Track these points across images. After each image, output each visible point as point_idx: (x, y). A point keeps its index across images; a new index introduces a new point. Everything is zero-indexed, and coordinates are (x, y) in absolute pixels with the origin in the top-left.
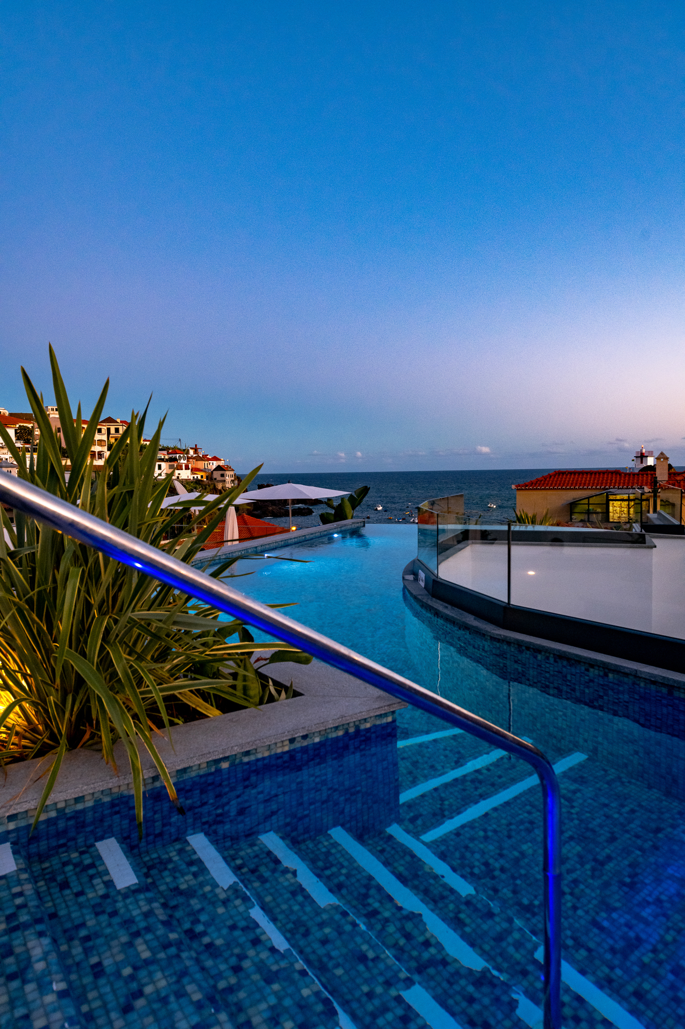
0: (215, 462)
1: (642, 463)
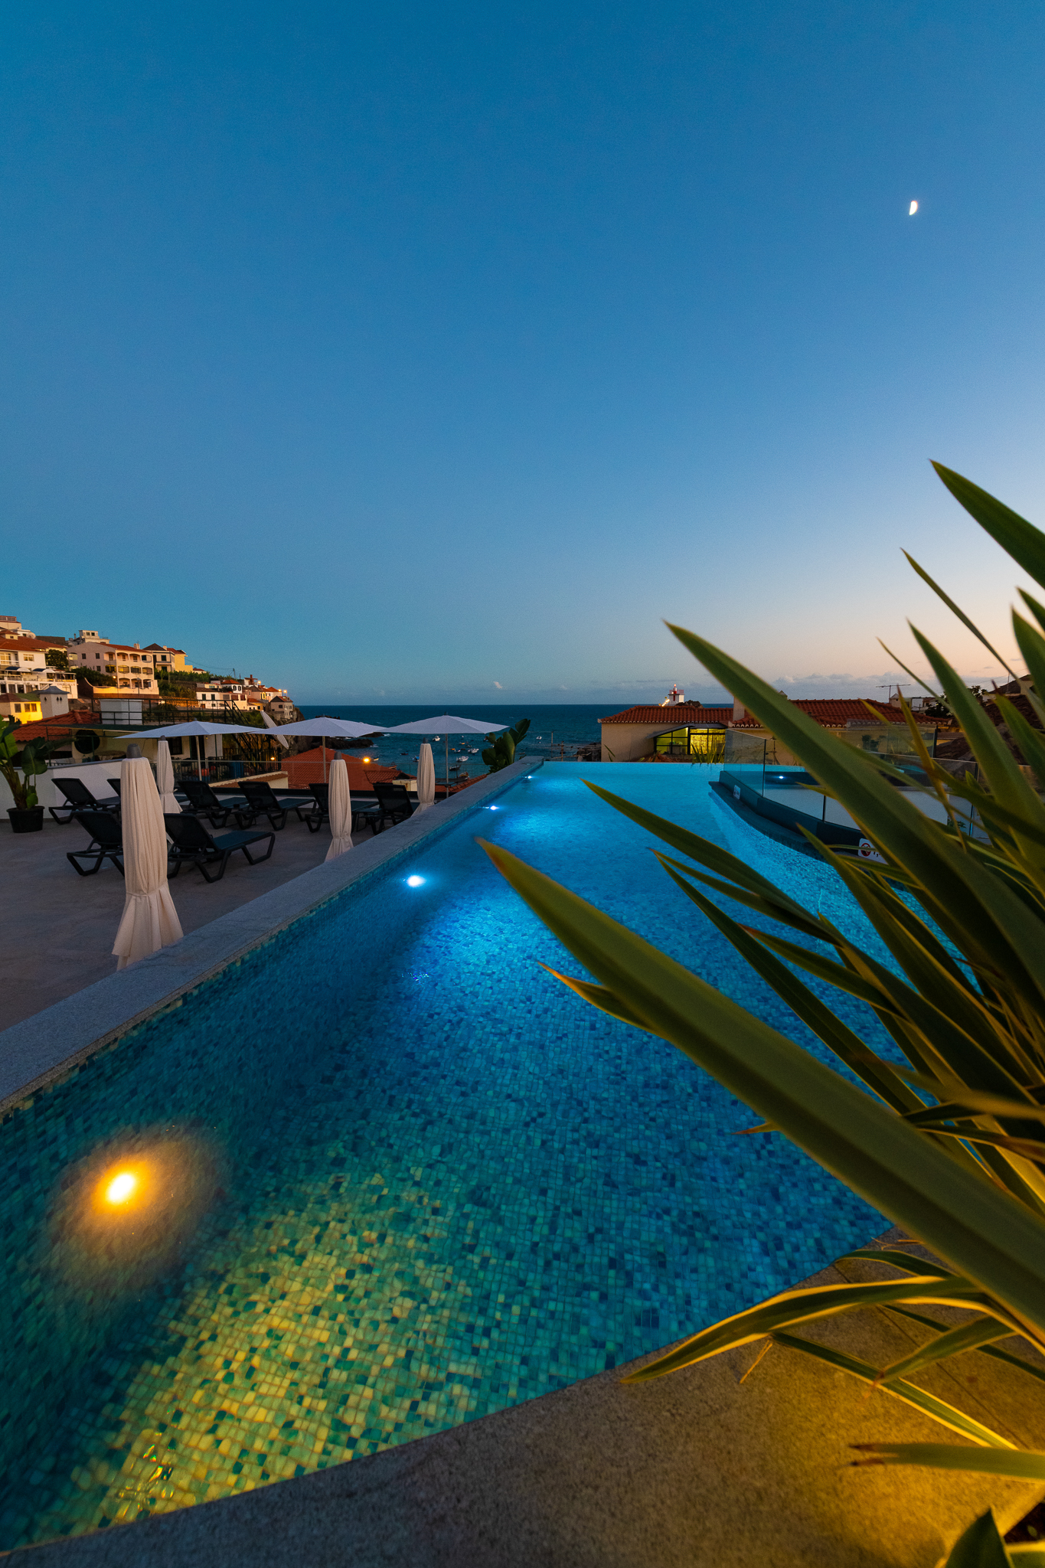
0: (271, 693)
1: (674, 700)
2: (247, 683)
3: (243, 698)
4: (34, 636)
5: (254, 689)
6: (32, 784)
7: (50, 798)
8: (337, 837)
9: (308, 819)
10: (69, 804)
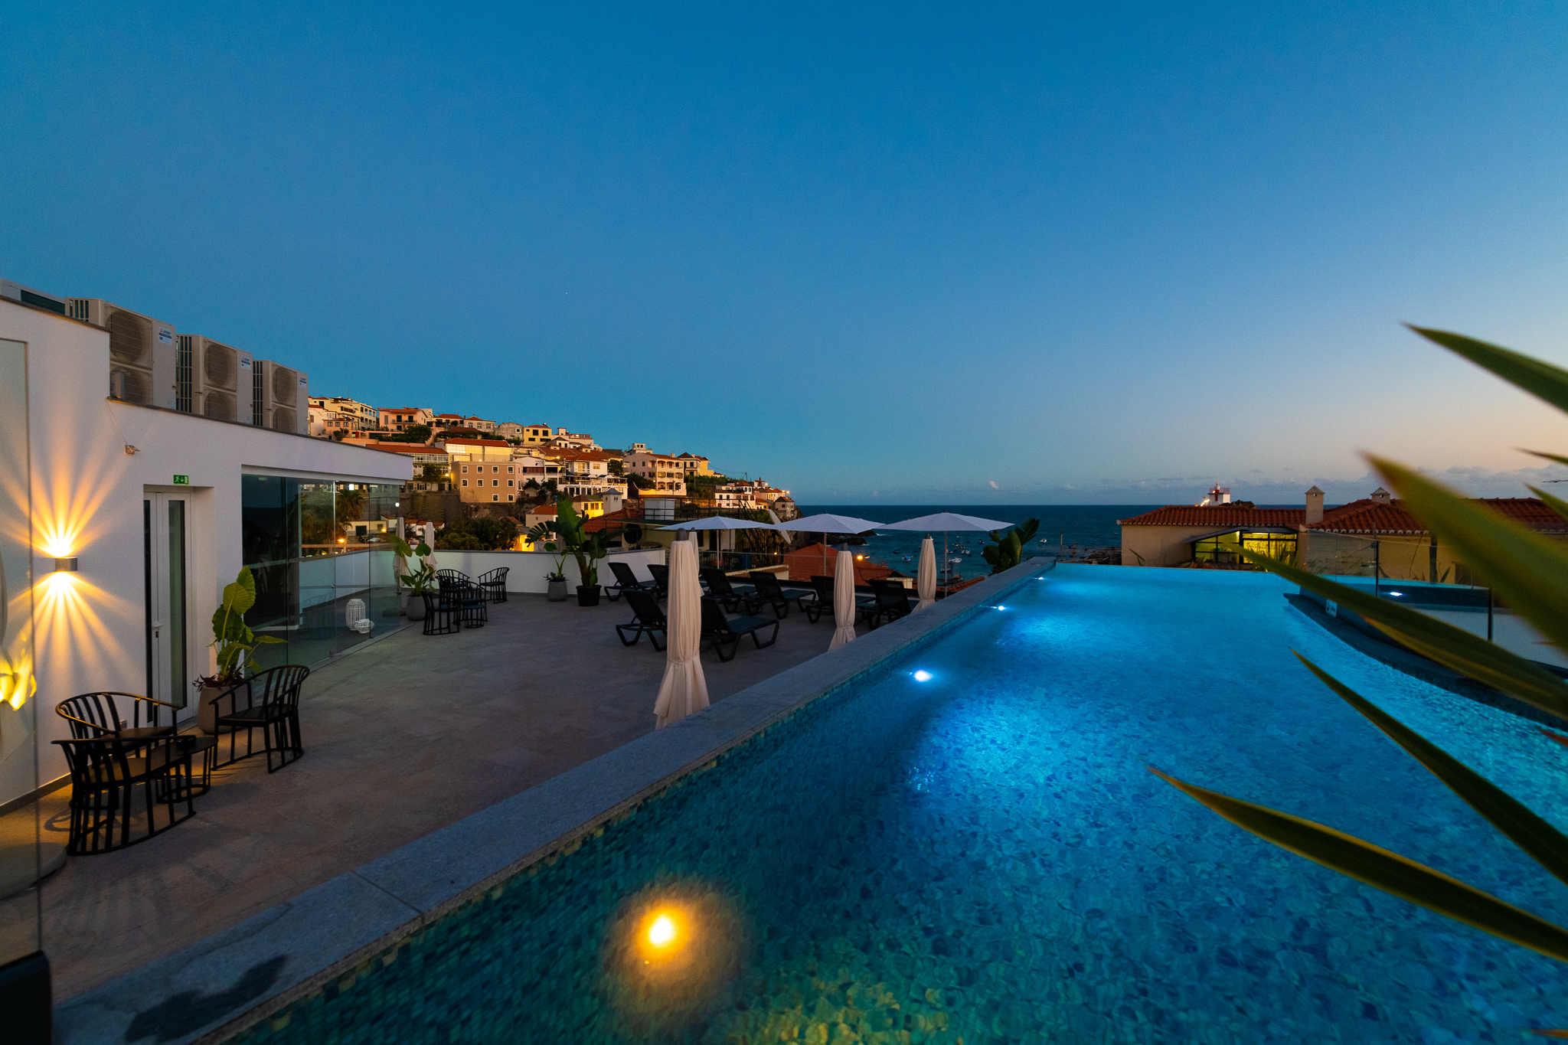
0: (776, 494)
1: (1216, 500)
2: (756, 484)
3: (752, 499)
4: (601, 449)
5: (762, 491)
6: (594, 566)
7: (606, 579)
8: (841, 626)
9: (808, 610)
10: (618, 584)
